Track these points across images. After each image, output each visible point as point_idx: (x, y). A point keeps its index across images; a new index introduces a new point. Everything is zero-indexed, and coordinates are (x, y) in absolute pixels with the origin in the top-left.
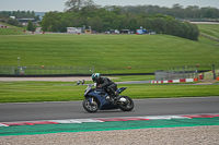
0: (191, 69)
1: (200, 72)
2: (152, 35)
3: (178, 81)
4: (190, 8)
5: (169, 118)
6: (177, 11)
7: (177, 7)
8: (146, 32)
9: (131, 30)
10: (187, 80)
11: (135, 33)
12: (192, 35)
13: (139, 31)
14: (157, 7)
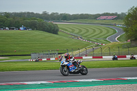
0: (53, 52)
1: (59, 54)
2: (29, 31)
3: (45, 60)
4: (53, 14)
5: (39, 83)
6: (45, 16)
7: (45, 13)
8: (25, 29)
9: (16, 27)
10: (51, 59)
11: (19, 29)
12: (54, 31)
13: (21, 28)
14: (32, 13)
